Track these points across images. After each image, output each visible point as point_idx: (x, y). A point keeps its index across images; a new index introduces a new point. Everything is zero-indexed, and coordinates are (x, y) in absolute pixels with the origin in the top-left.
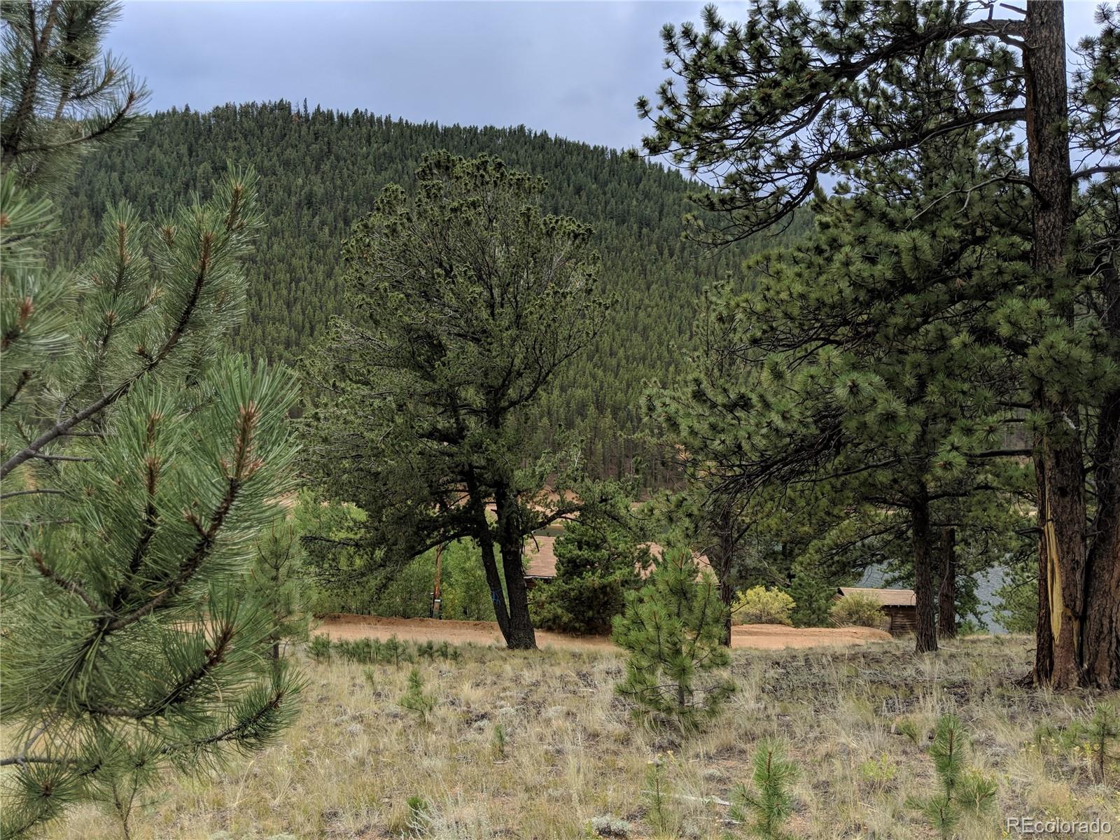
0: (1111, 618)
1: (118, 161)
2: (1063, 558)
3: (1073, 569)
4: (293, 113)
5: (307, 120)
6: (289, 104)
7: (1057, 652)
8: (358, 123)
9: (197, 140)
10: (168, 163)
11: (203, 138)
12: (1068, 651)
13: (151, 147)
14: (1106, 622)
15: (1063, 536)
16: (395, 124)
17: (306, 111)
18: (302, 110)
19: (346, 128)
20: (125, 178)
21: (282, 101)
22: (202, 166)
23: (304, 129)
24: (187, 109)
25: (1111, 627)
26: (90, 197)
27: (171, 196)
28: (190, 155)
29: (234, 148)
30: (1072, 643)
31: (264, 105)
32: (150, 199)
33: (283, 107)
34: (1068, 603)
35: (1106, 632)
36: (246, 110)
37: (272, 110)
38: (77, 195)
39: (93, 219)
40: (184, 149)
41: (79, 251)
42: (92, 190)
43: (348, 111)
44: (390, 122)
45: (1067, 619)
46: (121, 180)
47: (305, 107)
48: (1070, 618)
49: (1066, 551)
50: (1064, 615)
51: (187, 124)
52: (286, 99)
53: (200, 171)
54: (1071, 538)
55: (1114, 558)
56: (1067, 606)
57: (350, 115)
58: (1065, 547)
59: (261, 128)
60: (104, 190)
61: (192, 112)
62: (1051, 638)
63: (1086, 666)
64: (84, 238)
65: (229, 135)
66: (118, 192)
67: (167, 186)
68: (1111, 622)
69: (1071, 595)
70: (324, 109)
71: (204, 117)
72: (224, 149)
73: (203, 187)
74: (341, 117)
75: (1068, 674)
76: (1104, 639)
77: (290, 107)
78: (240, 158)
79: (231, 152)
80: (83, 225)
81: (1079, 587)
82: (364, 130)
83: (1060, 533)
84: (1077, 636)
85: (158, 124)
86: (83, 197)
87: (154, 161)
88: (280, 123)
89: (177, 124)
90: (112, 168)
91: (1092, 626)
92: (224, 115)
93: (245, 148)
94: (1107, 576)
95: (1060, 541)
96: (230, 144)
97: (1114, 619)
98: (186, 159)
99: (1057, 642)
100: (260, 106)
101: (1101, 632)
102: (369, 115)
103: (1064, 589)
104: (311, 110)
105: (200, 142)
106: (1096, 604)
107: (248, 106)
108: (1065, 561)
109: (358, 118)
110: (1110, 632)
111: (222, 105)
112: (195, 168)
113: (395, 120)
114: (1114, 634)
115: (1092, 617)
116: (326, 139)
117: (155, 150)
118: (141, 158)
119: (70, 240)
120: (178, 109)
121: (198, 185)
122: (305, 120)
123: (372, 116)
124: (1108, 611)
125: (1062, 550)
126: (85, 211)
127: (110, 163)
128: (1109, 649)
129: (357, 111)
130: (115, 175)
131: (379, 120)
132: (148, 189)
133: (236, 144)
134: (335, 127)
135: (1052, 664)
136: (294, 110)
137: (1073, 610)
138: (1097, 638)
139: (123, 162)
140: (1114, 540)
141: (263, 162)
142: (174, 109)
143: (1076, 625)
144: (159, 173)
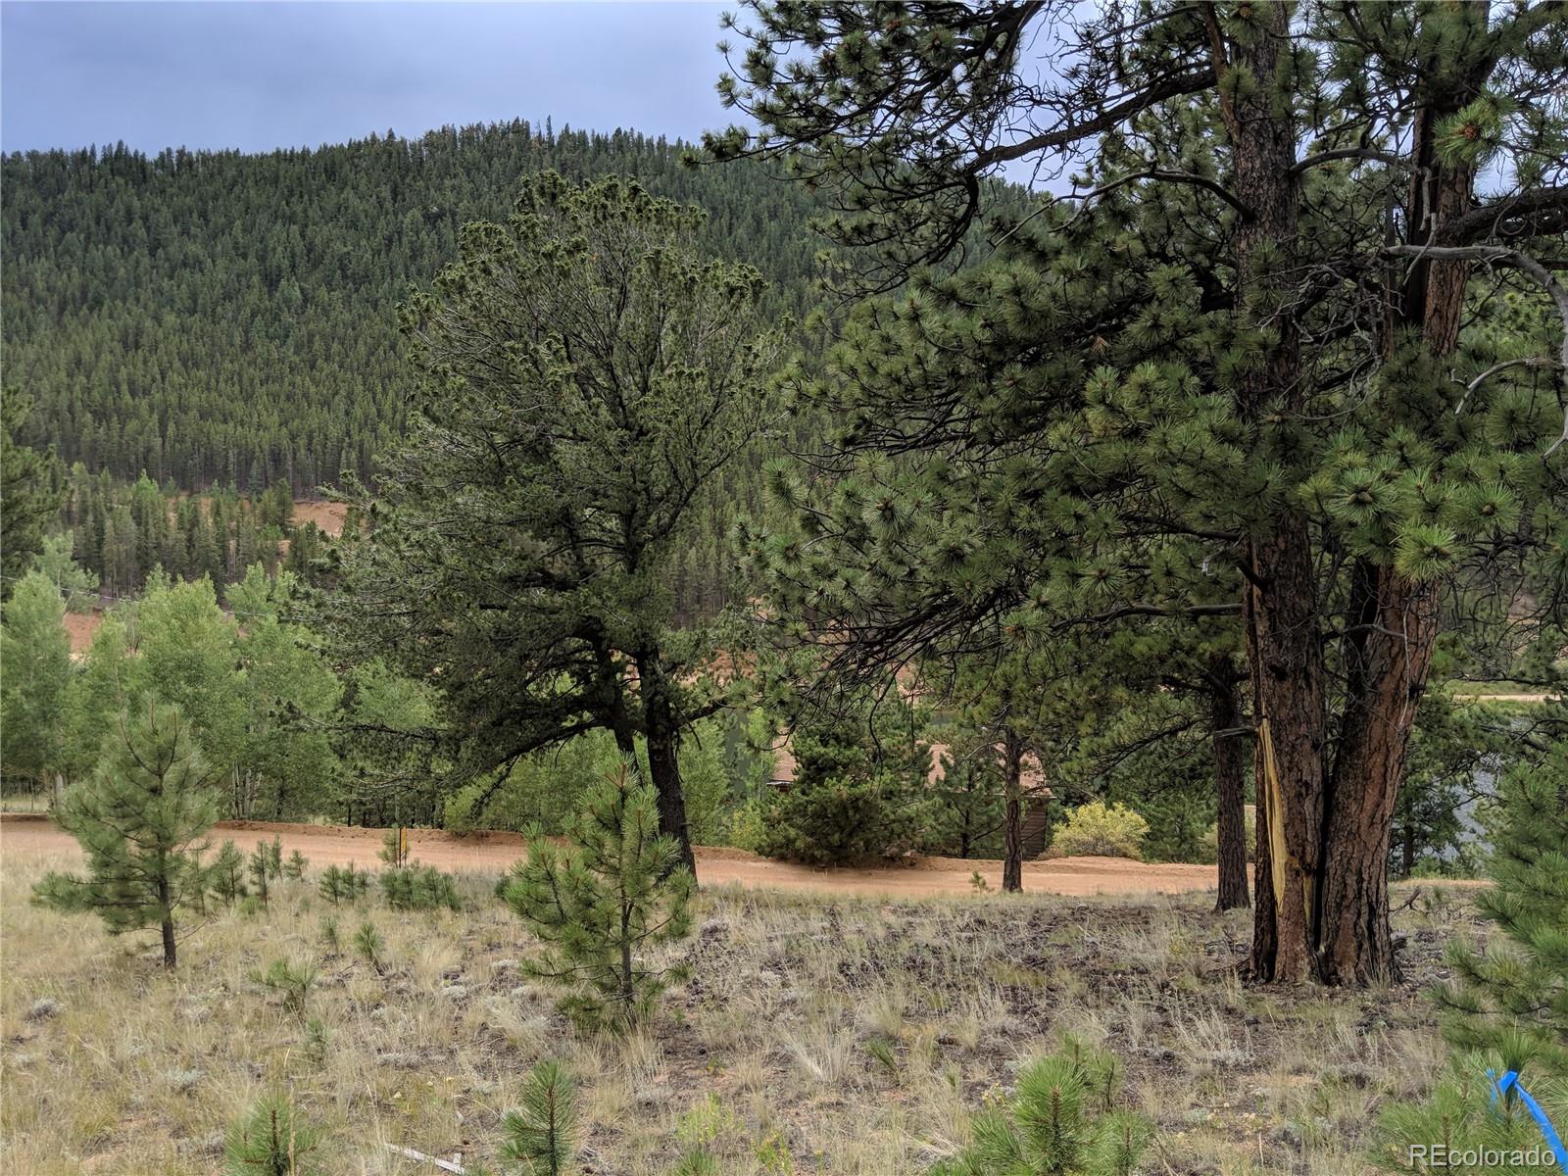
0: (1360, 873)
1: (299, 209)
2: (1283, 777)
3: (1299, 795)
4: (532, 137)
5: (551, 146)
6: (527, 124)
7: (1282, 925)
8: (620, 147)
9: (403, 178)
10: (366, 211)
11: (411, 175)
12: (1296, 924)
13: (342, 189)
14: (1351, 880)
15: (1281, 742)
16: (672, 148)
17: (550, 133)
18: (545, 133)
19: (603, 155)
20: (308, 232)
21: (517, 120)
22: (409, 215)
23: (547, 158)
24: (391, 135)
25: (1360, 889)
26: (262, 259)
27: (368, 256)
28: (395, 199)
29: (453, 188)
30: (1302, 911)
31: (494, 127)
32: (340, 260)
33: (520, 129)
34: (1295, 849)
35: (1351, 895)
36: (470, 135)
37: (504, 133)
38: (245, 256)
39: (265, 289)
40: (386, 191)
41: (246, 332)
42: (265, 251)
43: (607, 131)
44: (665, 145)
45: (1293, 874)
46: (303, 236)
47: (549, 128)
48: (1298, 873)
49: (1287, 768)
50: (1288, 867)
51: (390, 156)
52: (523, 117)
53: (407, 221)
54: (1293, 746)
55: (1365, 779)
56: (1292, 853)
57: (610, 137)
58: (1285, 760)
59: (489, 159)
60: (280, 249)
61: (398, 139)
62: (1274, 904)
63: (1322, 949)
64: (253, 315)
65: (446, 171)
66: (298, 251)
67: (363, 242)
68: (1360, 880)
69: (1296, 836)
70: (574, 130)
71: (413, 146)
72: (439, 189)
73: (411, 242)
74: (597, 140)
75: (1296, 961)
76: (1348, 907)
77: (528, 129)
78: (461, 201)
79: (448, 193)
80: (252, 297)
81: (1310, 824)
82: (629, 157)
83: (1277, 738)
84: (1311, 900)
85: (353, 157)
86: (252, 260)
87: (346, 208)
88: (515, 151)
89: (378, 156)
90: (291, 219)
91: (1333, 887)
92: (440, 142)
93: (468, 187)
94: (1354, 807)
95: (1278, 752)
96: (448, 182)
97: (1366, 876)
98: (388, 205)
99: (1280, 909)
100: (487, 128)
101: (1344, 897)
102: (636, 136)
103: (1286, 826)
104: (557, 133)
105: (407, 181)
106: (1338, 850)
107: (471, 129)
108: (1285, 781)
109: (620, 140)
110: (1359, 896)
111: (437, 129)
112: (400, 216)
113: (671, 142)
114: (1364, 900)
115: (1332, 872)
116: (576, 172)
117: (348, 193)
118: (330, 204)
119: (235, 319)
120: (378, 136)
121: (405, 240)
122: (548, 146)
123: (640, 137)
124: (1354, 864)
125: (1282, 766)
126: (256, 279)
127: (288, 213)
128: (1355, 924)
129: (619, 131)
130: (295, 228)
131: (650, 143)
132: (339, 248)
133: (456, 182)
134: (589, 155)
135: (1275, 943)
136: (534, 132)
137: (1302, 859)
138: (1339, 905)
139: (305, 211)
140: (1365, 750)
141: (491, 206)
142: (373, 136)
143: (1308, 884)
144: (353, 224)
